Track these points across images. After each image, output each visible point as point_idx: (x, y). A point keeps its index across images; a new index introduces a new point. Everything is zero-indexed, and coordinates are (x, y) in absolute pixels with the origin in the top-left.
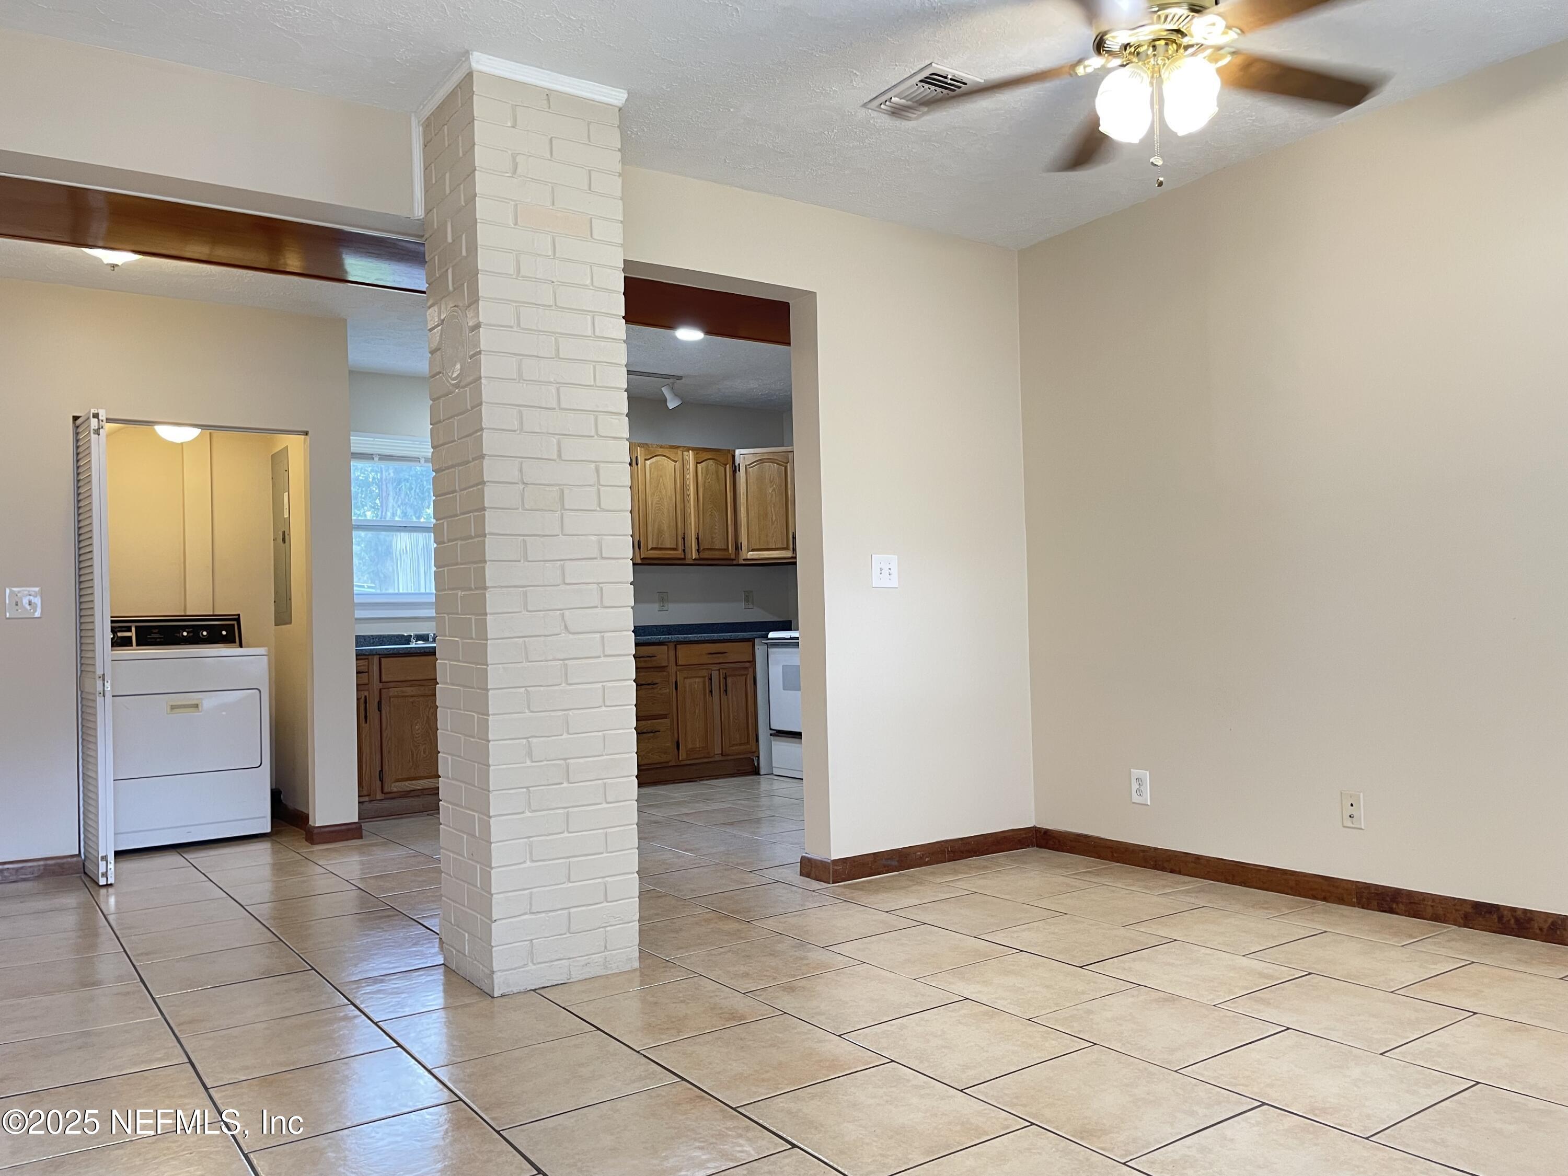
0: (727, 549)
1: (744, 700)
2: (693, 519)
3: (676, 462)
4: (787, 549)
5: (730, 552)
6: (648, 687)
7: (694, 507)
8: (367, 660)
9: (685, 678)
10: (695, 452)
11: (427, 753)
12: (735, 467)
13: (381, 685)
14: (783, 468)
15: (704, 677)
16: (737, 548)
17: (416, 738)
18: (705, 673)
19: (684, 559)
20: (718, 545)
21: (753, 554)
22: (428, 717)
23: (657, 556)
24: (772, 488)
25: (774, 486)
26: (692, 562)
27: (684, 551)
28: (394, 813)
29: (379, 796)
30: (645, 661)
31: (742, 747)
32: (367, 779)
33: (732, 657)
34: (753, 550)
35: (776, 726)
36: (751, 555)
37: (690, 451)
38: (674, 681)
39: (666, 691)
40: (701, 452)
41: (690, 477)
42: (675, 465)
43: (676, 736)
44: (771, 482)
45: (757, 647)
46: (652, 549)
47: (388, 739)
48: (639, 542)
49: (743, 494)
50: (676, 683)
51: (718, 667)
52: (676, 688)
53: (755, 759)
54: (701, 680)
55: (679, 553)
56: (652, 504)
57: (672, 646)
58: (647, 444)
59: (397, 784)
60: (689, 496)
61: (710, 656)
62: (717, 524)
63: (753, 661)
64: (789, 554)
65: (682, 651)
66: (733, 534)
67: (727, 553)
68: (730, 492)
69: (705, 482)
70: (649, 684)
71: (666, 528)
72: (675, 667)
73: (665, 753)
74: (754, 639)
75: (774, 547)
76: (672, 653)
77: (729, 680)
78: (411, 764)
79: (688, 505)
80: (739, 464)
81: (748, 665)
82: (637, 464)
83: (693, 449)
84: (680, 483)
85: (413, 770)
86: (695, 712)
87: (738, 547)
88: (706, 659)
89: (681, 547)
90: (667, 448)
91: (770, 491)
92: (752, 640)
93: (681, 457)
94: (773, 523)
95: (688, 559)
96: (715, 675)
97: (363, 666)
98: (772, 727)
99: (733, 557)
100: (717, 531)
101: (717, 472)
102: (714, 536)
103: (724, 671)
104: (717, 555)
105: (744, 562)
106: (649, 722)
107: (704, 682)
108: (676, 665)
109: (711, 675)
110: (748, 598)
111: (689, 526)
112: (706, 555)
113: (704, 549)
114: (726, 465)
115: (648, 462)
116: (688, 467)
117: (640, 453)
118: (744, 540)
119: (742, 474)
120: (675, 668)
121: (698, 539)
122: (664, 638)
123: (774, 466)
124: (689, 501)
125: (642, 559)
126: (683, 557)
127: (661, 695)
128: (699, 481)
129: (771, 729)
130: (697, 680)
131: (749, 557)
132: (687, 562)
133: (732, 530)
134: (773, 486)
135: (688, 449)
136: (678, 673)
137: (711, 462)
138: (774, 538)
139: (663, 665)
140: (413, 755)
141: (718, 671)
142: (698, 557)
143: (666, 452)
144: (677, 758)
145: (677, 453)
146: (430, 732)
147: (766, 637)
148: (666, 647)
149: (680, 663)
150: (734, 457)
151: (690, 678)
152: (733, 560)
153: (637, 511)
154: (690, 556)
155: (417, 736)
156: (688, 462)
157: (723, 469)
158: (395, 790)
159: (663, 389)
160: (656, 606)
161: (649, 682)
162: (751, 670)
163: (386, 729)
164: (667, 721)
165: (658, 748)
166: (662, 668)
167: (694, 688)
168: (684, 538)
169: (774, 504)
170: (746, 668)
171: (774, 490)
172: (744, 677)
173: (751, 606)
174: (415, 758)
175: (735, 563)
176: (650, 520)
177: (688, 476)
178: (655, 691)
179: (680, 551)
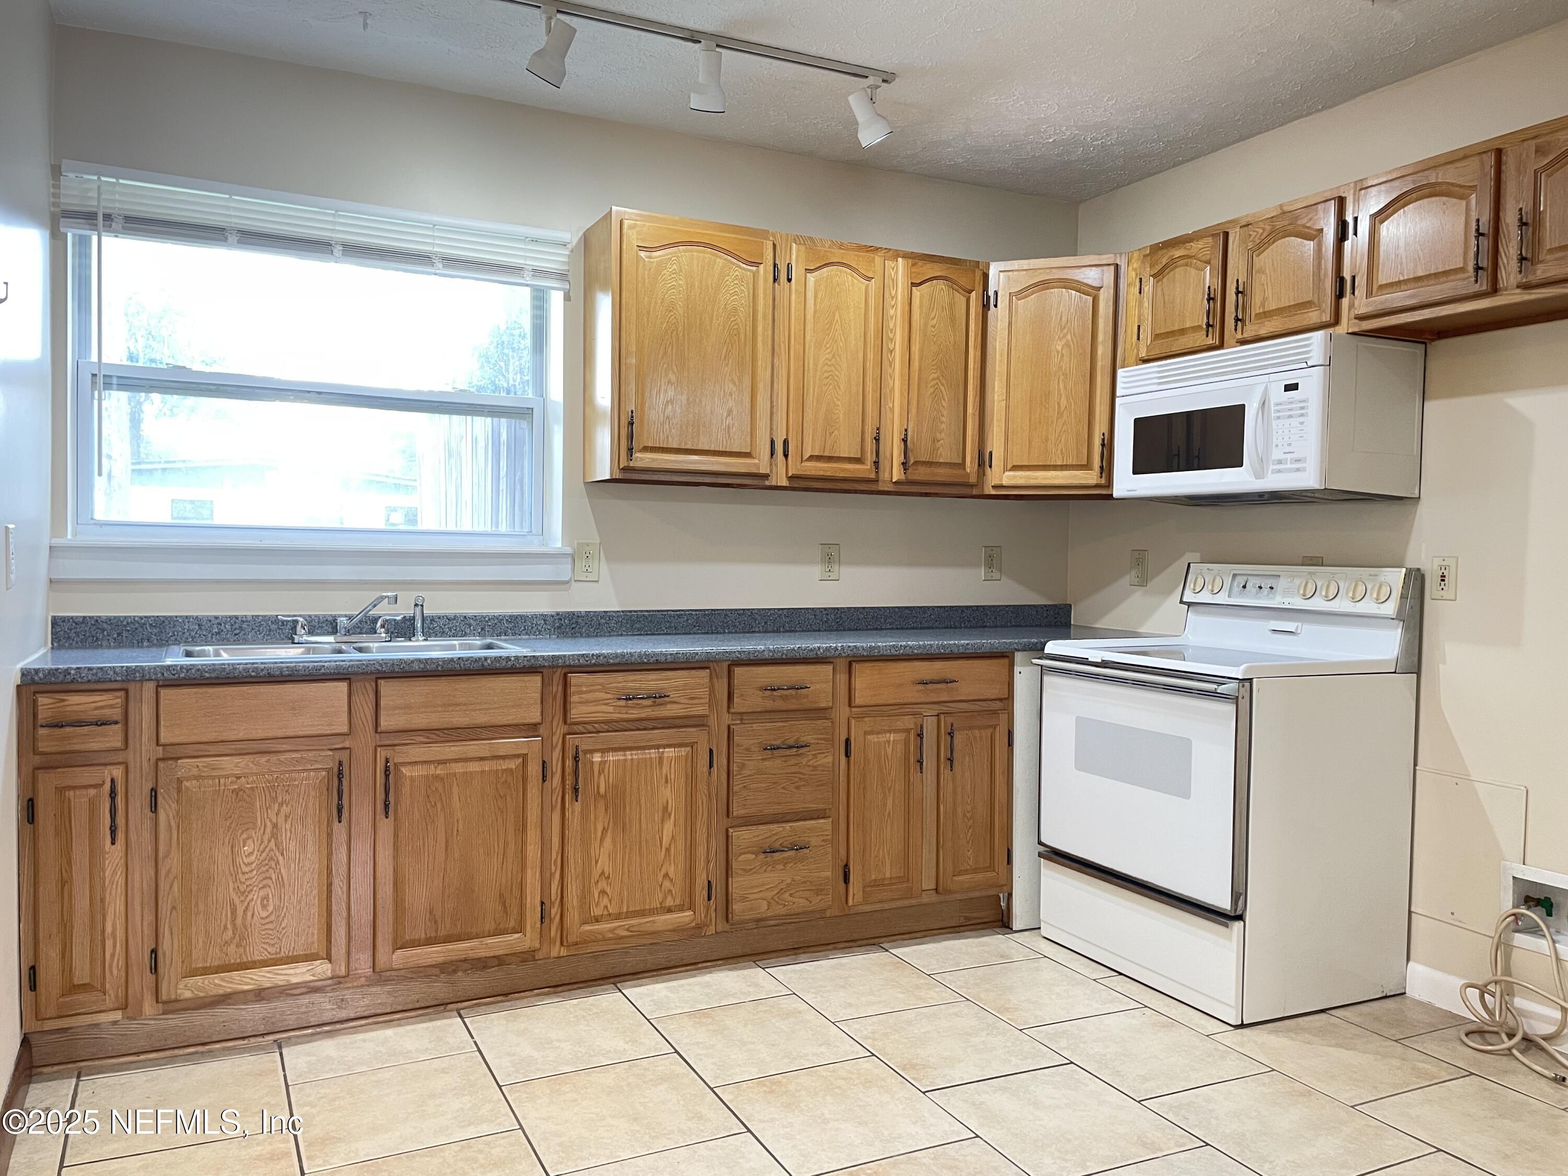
0: (963, 465)
1: (986, 777)
2: (896, 401)
3: (869, 279)
4: (1087, 466)
5: (968, 470)
6: (788, 752)
7: (902, 375)
8: (122, 693)
9: (866, 733)
10: (910, 261)
11: (271, 908)
12: (988, 297)
13: (160, 751)
14: (1090, 299)
15: (908, 731)
16: (981, 464)
17: (243, 873)
18: (908, 722)
19: (876, 481)
20: (946, 454)
21: (1015, 477)
22: (275, 826)
23: (821, 473)
24: (1064, 342)
25: (1069, 337)
26: (891, 488)
27: (876, 463)
28: (191, 1042)
29: (149, 1007)
30: (784, 698)
31: (980, 876)
32: (115, 972)
33: (966, 690)
34: (1015, 468)
35: (1052, 839)
36: (1010, 478)
37: (900, 260)
38: (843, 738)
39: (826, 760)
40: (920, 264)
41: (896, 313)
42: (867, 287)
43: (843, 852)
44: (1062, 329)
45: (1017, 669)
46: (811, 458)
47: (171, 877)
48: (786, 443)
49: (1001, 355)
50: (848, 742)
51: (936, 709)
52: (847, 755)
53: (1001, 895)
54: (901, 736)
55: (864, 470)
56: (816, 365)
57: (842, 664)
58: (811, 238)
59: (191, 981)
60: (891, 352)
61: (921, 687)
62: (945, 413)
63: (1008, 699)
64: (1091, 477)
65: (865, 677)
66: (976, 432)
67: (961, 472)
68: (975, 348)
69: (926, 325)
70: (790, 747)
71: (841, 416)
72: (848, 709)
73: (818, 892)
74: (1014, 653)
75: (1059, 463)
76: (842, 678)
77: (959, 738)
78: (230, 933)
79: (890, 371)
80: (996, 293)
81: (998, 705)
82: (789, 280)
83: (907, 256)
84: (876, 323)
85: (233, 946)
86: (885, 805)
87: (984, 461)
88: (913, 694)
89: (870, 457)
90: (853, 250)
91: (1059, 348)
92: (1006, 656)
93: (880, 271)
94: (1060, 414)
95: (884, 481)
96: (930, 725)
97: (111, 707)
98: (1043, 840)
99: (973, 479)
100: (943, 426)
101: (952, 306)
102: (938, 436)
103: (950, 720)
104: (942, 474)
105: (993, 492)
106: (788, 826)
107: (907, 742)
108: (850, 705)
109: (922, 727)
110: (992, 561)
111: (889, 415)
112: (921, 474)
113: (916, 463)
114: (970, 292)
115: (811, 278)
116: (893, 293)
117: (797, 256)
118: (996, 445)
119: (999, 316)
120: (845, 711)
121: (905, 441)
122: (828, 649)
123: (1070, 296)
124: (891, 363)
125: (790, 478)
126: (873, 476)
127: (815, 768)
128: (914, 324)
129: (1040, 843)
130: (892, 737)
131: (1005, 482)
132: (882, 487)
133: (974, 425)
134: (1064, 336)
135: (896, 255)
136: (853, 722)
137: (941, 284)
138: (1060, 446)
139: (823, 705)
140: (234, 912)
141: (935, 719)
142: (903, 477)
143: (850, 258)
144: (844, 900)
145: (873, 260)
146: (280, 858)
147: (1038, 649)
148: (830, 667)
149: (858, 701)
150: (986, 276)
151: (878, 733)
152: (972, 486)
153: (785, 381)
154: (887, 476)
155: (246, 869)
156: (894, 282)
157: (964, 300)
158: (188, 994)
159: (851, 99)
160: (816, 571)
161: (791, 742)
162: (1004, 717)
163: (168, 853)
164: (824, 824)
165: (805, 882)
166: (818, 713)
167: (886, 755)
168: (877, 440)
169: (1065, 374)
170: (995, 712)
171: (1067, 345)
172: (989, 731)
173: (996, 575)
174: (239, 921)
175: (975, 492)
176: (810, 400)
177: (892, 312)
178: (804, 761)
179: (869, 465)
